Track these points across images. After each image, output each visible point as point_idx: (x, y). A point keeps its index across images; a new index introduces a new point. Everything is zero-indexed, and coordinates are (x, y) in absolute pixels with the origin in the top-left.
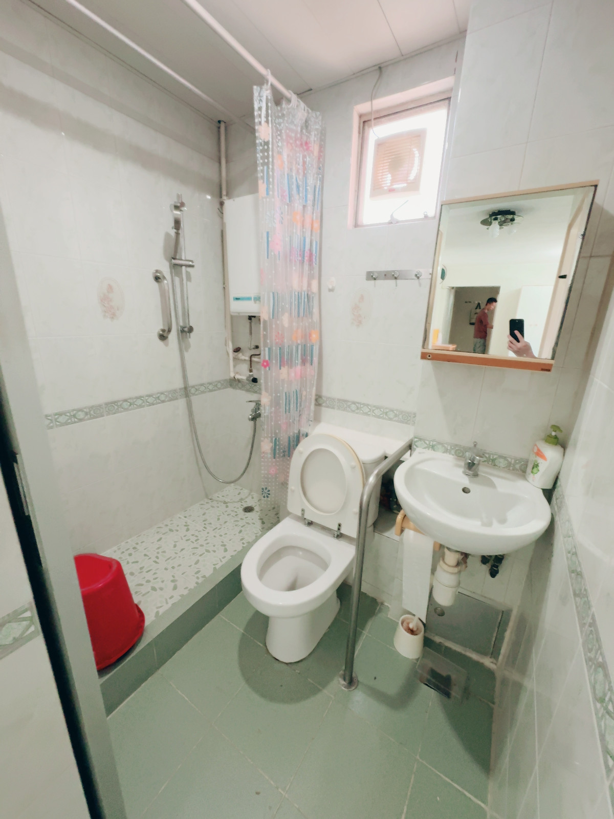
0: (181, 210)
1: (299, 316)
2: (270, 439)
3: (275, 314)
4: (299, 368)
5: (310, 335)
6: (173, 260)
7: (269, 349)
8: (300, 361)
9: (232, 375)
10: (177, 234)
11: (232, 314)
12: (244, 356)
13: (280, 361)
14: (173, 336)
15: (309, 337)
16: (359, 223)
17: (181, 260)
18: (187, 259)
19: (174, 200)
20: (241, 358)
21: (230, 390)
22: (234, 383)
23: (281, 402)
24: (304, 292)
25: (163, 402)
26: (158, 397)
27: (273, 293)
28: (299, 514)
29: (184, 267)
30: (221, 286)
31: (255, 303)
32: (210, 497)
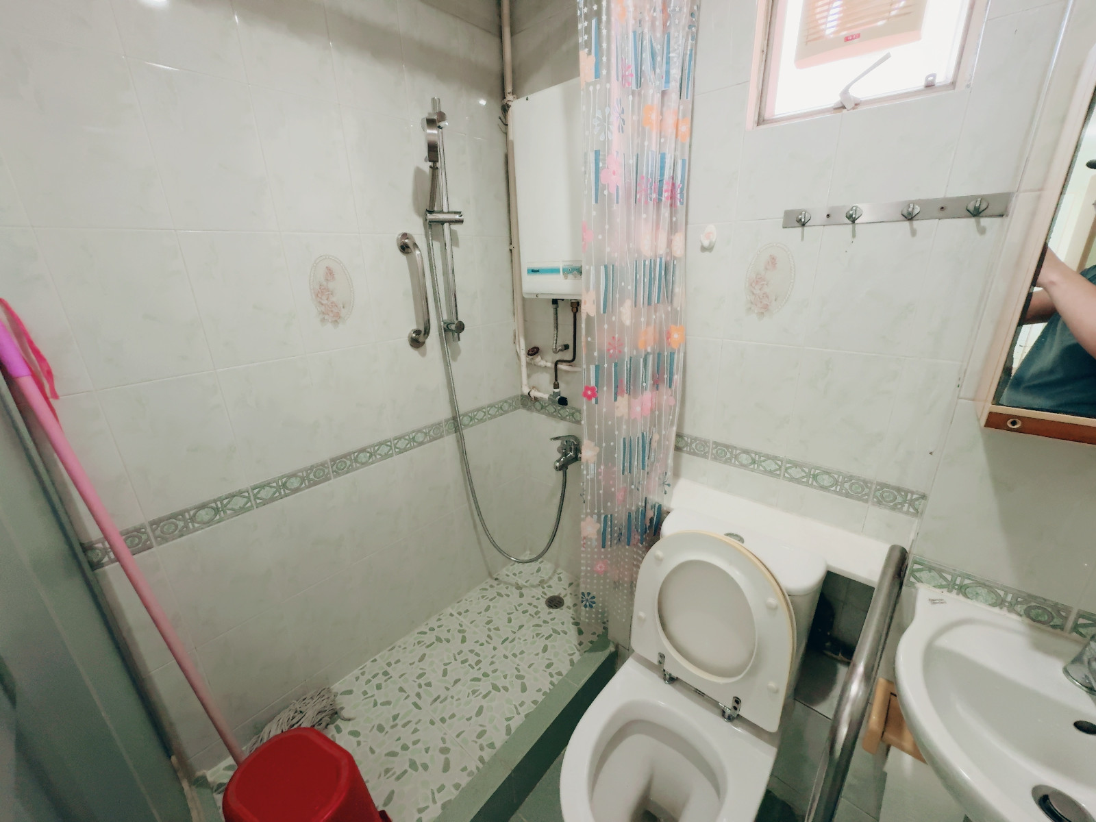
0: (439, 127)
1: (649, 304)
2: (595, 517)
3: (607, 305)
4: (648, 395)
5: (669, 336)
6: (428, 215)
7: (597, 368)
8: (650, 381)
9: (526, 391)
10: (434, 169)
11: (526, 296)
12: (545, 361)
13: (616, 387)
14: (433, 340)
15: (668, 338)
16: (767, 116)
17: (442, 212)
18: (450, 210)
19: (427, 111)
20: (539, 364)
21: (522, 413)
22: (528, 401)
23: (616, 456)
24: (661, 259)
25: (421, 444)
26: (413, 438)
27: (606, 267)
28: (655, 660)
29: (446, 225)
30: (507, 248)
31: (566, 278)
32: (495, 576)
